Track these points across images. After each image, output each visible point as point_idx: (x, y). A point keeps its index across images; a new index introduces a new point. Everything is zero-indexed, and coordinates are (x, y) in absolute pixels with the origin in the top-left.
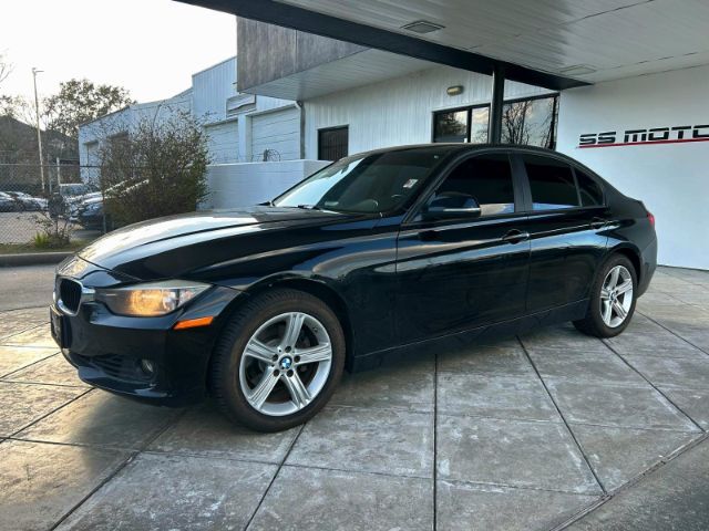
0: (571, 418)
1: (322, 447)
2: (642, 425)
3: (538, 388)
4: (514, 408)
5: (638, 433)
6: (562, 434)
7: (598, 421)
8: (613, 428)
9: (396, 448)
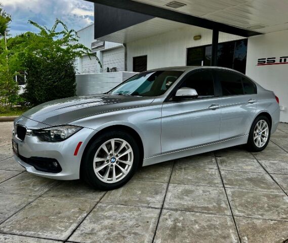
0: (236, 213)
1: (93, 229)
2: (275, 218)
3: (222, 193)
4: (206, 206)
5: (272, 223)
6: (230, 223)
7: (251, 215)
8: (259, 219)
9: (133, 231)
